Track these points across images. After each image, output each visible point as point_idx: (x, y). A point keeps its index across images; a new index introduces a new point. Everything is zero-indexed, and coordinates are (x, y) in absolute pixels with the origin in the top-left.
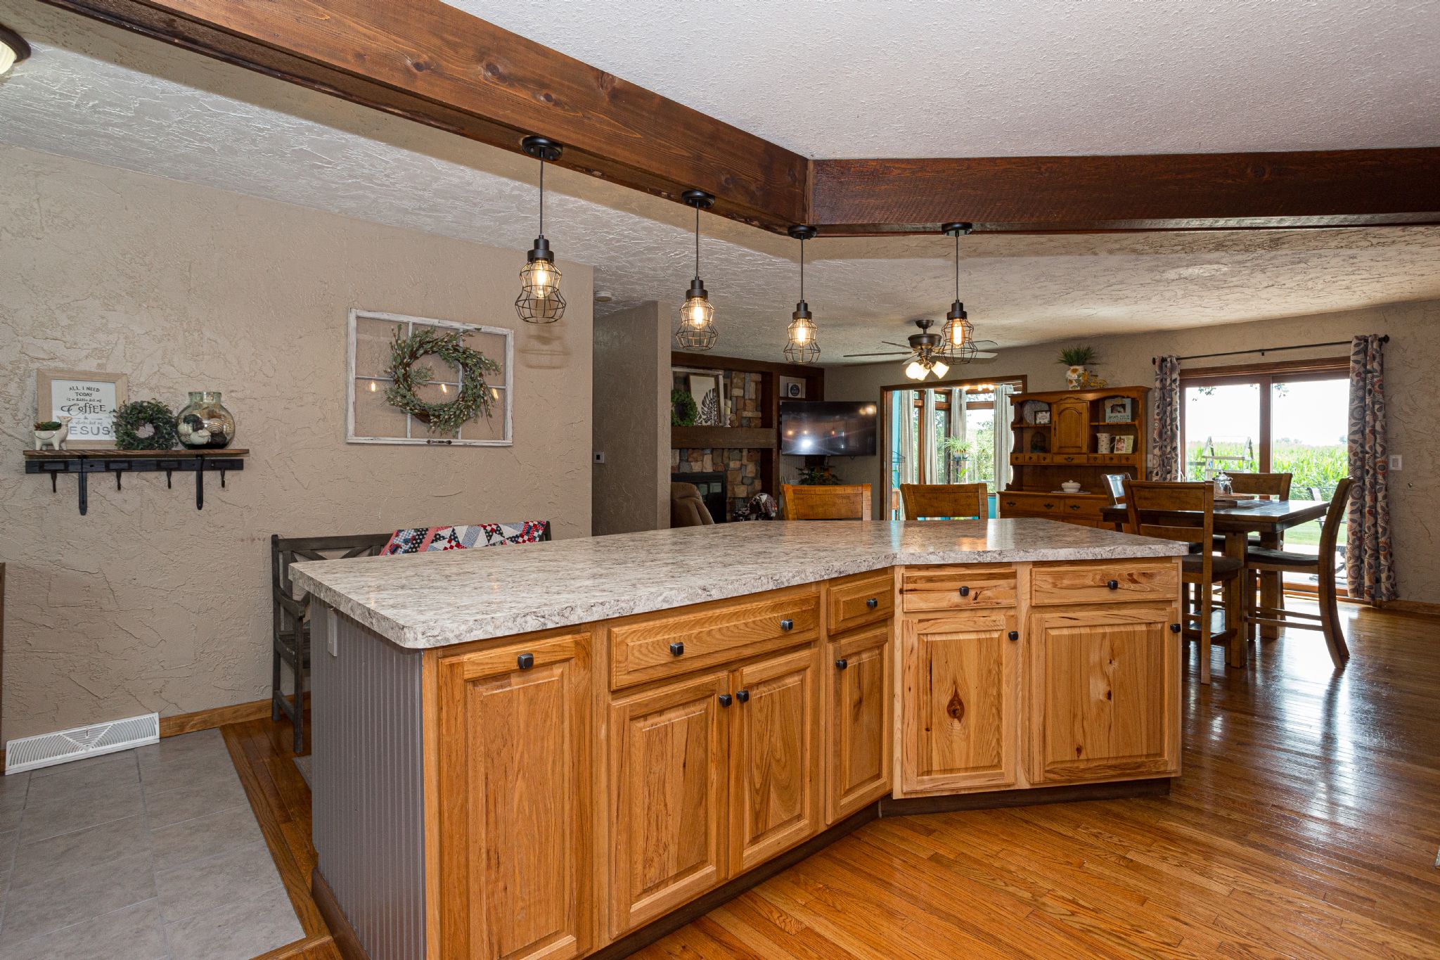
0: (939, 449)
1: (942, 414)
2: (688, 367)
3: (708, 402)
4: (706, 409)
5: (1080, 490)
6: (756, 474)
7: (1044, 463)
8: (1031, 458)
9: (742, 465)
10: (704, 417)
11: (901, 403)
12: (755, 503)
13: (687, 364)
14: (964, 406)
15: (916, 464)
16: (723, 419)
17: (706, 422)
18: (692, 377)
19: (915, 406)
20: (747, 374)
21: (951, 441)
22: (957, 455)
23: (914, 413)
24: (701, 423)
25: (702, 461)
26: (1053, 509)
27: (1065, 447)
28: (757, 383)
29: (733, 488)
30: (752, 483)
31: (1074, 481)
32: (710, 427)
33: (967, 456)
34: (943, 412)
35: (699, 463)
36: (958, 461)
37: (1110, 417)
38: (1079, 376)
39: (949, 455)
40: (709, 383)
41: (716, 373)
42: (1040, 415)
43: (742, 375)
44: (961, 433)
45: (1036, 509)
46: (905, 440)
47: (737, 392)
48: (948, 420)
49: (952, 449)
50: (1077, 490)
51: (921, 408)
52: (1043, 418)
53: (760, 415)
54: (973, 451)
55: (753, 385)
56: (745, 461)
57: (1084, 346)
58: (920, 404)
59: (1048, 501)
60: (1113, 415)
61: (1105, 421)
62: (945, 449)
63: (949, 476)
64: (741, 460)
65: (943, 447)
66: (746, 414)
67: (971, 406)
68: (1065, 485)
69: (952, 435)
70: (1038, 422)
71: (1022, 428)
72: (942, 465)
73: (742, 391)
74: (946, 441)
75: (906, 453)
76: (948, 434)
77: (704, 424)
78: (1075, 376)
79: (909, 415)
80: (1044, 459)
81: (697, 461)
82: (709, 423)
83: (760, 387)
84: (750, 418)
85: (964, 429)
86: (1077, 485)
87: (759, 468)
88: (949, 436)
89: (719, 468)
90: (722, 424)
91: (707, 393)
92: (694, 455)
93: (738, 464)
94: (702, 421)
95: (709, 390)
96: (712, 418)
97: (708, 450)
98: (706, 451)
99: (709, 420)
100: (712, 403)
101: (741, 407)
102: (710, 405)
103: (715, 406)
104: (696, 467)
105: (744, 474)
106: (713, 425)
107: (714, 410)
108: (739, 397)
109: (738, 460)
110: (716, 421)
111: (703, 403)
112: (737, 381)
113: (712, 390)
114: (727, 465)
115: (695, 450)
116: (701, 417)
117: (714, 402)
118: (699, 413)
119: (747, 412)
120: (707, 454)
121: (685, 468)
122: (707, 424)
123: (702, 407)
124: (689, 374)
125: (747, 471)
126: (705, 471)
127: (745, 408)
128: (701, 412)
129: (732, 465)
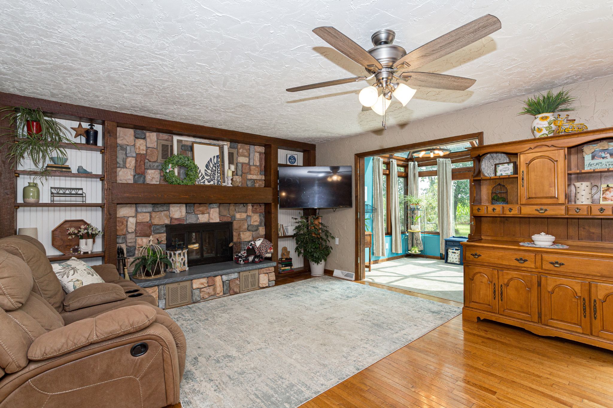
0: (400, 203)
1: (402, 180)
2: (194, 136)
3: (212, 166)
4: (209, 172)
5: (554, 243)
6: (261, 223)
7: (508, 214)
8: (494, 209)
9: (247, 216)
10: (206, 177)
11: (373, 171)
12: (251, 247)
13: (194, 134)
14: (417, 174)
15: (385, 212)
16: (226, 179)
17: (209, 182)
18: (195, 146)
19: (384, 174)
20: (252, 147)
21: (409, 198)
22: (412, 206)
23: (383, 178)
24: (204, 182)
25: (209, 213)
26: (526, 264)
27: (536, 198)
28: (260, 153)
29: (239, 235)
30: (257, 230)
31: (547, 233)
32: (211, 186)
33: (419, 207)
34: (403, 179)
35: (207, 215)
36: (413, 211)
37: (590, 165)
38: (550, 124)
39: (407, 206)
40: (214, 151)
41: (221, 143)
42: (500, 168)
43: (247, 147)
44: (415, 192)
45: (505, 263)
46: (377, 197)
47: (242, 160)
48: (406, 184)
49: (409, 203)
50: (551, 243)
51: (388, 176)
52: (505, 170)
53: (263, 178)
54: (423, 204)
55: (257, 155)
56: (250, 213)
57: (555, 92)
58: (387, 173)
59: (521, 255)
60: (595, 161)
61: (584, 169)
62: (405, 203)
63: (407, 220)
64: (246, 212)
65: (403, 202)
66: (250, 177)
67: (421, 174)
68: (535, 237)
69: (409, 193)
70: (498, 174)
71: (480, 180)
72: (402, 212)
73: (247, 159)
74: (405, 197)
75: (377, 206)
76: (406, 193)
77: (207, 183)
78: (545, 124)
79: (379, 180)
80: (511, 210)
81: (203, 213)
82: (212, 183)
83: (263, 156)
84: (254, 180)
85: (417, 190)
86: (551, 238)
87: (263, 219)
88: (407, 194)
89: (225, 219)
90: (224, 184)
91: (211, 159)
92: (201, 209)
93: (244, 215)
94: (205, 181)
95: (215, 156)
96: (215, 179)
97: (214, 205)
98: (212, 205)
99: (212, 180)
100: (215, 167)
101: (246, 171)
102: (214, 168)
103: (219, 169)
104: (203, 219)
105: (249, 223)
106: (216, 184)
107: (218, 172)
108: (245, 163)
109: (244, 212)
110: (218, 181)
111: (207, 166)
112: (242, 151)
113: (217, 156)
114: (233, 217)
115: (202, 205)
116: (203, 178)
117: (218, 166)
118: (202, 175)
119: (251, 176)
120: (213, 208)
121: (191, 220)
122: (209, 184)
123: (205, 170)
124: (194, 143)
125: (252, 221)
126: (211, 221)
127: (250, 172)
128: (204, 174)
129: (238, 216)
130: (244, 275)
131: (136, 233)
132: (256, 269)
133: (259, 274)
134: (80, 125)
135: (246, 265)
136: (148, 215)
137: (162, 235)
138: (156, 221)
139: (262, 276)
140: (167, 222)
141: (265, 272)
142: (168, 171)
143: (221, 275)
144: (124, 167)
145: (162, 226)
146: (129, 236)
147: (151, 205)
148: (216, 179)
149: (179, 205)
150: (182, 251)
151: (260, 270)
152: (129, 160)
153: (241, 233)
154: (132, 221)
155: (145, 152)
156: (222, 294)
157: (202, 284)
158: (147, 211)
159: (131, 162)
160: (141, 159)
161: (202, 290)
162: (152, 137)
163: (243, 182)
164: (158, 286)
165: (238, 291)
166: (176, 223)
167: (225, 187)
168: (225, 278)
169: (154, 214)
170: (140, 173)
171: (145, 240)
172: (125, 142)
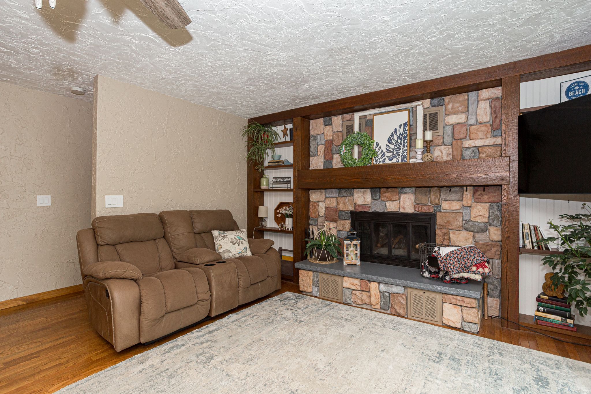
3: (396, 138)
4: (392, 146)
6: (493, 220)
9: (464, 206)
10: (388, 154)
12: (435, 255)
16: (414, 154)
17: (390, 160)
18: (376, 118)
20: (473, 94)
24: (384, 161)
25: (399, 200)
28: (492, 100)
29: (447, 234)
32: (392, 165)
35: (396, 203)
40: (401, 118)
41: (413, 104)
43: (462, 97)
47: (454, 119)
53: (499, 141)
55: (486, 104)
56: (468, 202)
64: (462, 201)
66: (467, 143)
73: (464, 116)
77: (387, 162)
81: (391, 200)
82: (394, 160)
83: (499, 103)
84: (477, 147)
87: (498, 213)
89: (425, 209)
90: (412, 161)
91: (396, 129)
92: (388, 194)
93: (456, 206)
94: (385, 159)
95: (401, 125)
96: (399, 155)
97: (407, 189)
98: (404, 190)
99: (395, 157)
100: (401, 139)
101: (462, 136)
102: (399, 141)
103: (406, 141)
104: (392, 207)
105: (467, 218)
106: (400, 162)
107: (404, 146)
108: (458, 124)
109: (456, 200)
110: (403, 157)
111: (390, 140)
112: (453, 106)
113: (405, 124)
114: (438, 206)
115: (389, 190)
116: (384, 155)
117: (405, 137)
118: (382, 151)
119: (470, 142)
120: (405, 193)
121: (378, 207)
122: (390, 162)
123: (387, 145)
124: (374, 115)
125: (473, 215)
126: (402, 211)
127: (468, 136)
128: (384, 150)
129: (445, 205)
130: (414, 293)
131: (325, 217)
132: (437, 292)
133: (443, 302)
134: (285, 127)
135: (434, 282)
136: (335, 199)
137: (346, 221)
138: (341, 207)
139: (447, 307)
140: (351, 208)
141: (454, 301)
142: (342, 153)
143: (379, 283)
144: (316, 155)
145: (346, 212)
146: (320, 220)
147: (336, 190)
148: (401, 154)
149: (363, 190)
150: (352, 242)
151: (444, 295)
152: (319, 147)
153: (451, 231)
154: (322, 206)
155: (331, 138)
156: (378, 307)
157: (354, 285)
158: (333, 195)
159: (321, 149)
160: (329, 144)
161: (354, 292)
162: (337, 121)
163: (455, 153)
164: (313, 271)
165: (402, 312)
166: (360, 210)
167: (414, 164)
168: (383, 287)
169: (340, 199)
170: (328, 160)
171: (332, 225)
172: (316, 132)
